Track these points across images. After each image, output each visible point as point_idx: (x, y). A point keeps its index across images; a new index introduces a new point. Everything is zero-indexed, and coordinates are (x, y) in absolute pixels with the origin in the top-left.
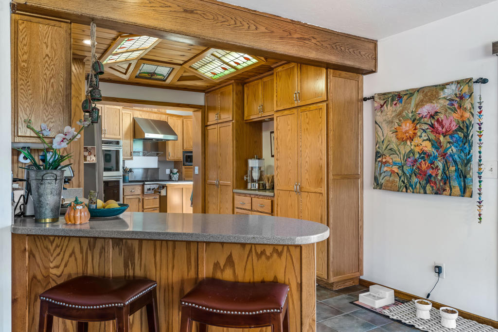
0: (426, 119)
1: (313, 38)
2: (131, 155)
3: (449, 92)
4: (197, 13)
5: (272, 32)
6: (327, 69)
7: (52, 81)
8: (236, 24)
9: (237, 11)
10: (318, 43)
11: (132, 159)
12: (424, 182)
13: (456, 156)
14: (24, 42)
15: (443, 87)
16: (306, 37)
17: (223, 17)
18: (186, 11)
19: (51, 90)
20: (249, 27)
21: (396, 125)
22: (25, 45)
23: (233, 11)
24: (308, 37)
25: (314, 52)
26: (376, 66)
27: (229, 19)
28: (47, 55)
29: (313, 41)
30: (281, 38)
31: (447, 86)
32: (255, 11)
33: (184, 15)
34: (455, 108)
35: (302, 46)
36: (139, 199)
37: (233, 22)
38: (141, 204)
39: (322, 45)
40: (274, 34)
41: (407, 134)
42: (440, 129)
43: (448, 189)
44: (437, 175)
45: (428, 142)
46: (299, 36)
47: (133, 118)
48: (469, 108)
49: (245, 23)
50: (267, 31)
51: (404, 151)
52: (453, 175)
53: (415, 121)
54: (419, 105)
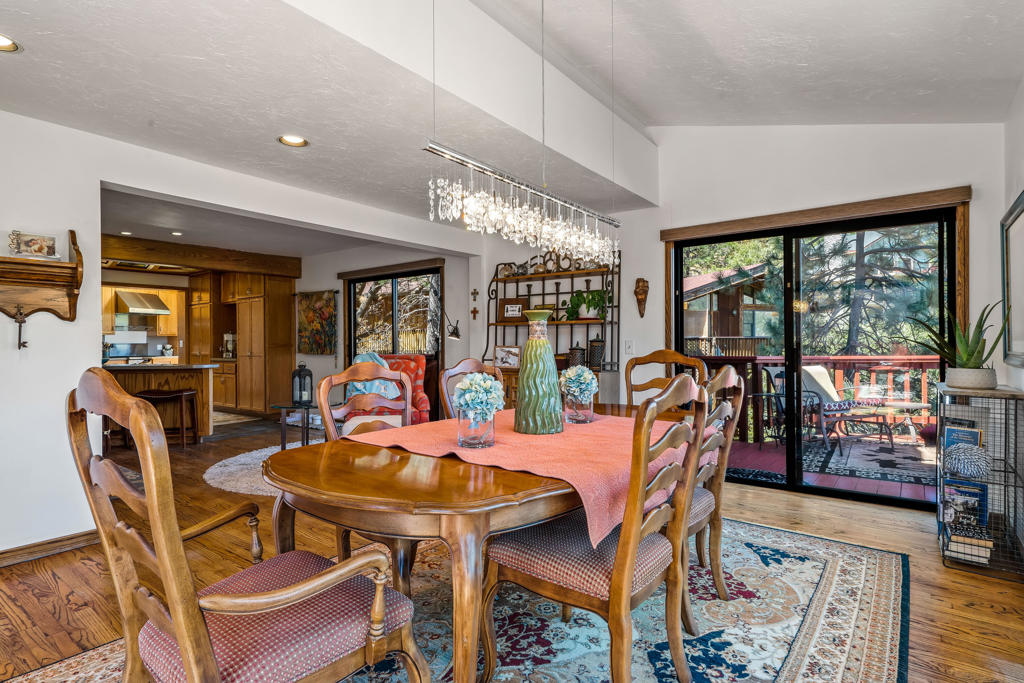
0: (318, 311)
2: (113, 329)
3: (326, 296)
6: (264, 275)
11: (114, 334)
13: (328, 332)
15: (323, 292)
18: (148, 249)
21: (307, 313)
26: (300, 274)
34: (327, 305)
41: (311, 319)
42: (323, 317)
43: (326, 351)
44: (322, 343)
45: (319, 323)
51: (310, 329)
52: (327, 343)
53: (315, 311)
54: (316, 301)
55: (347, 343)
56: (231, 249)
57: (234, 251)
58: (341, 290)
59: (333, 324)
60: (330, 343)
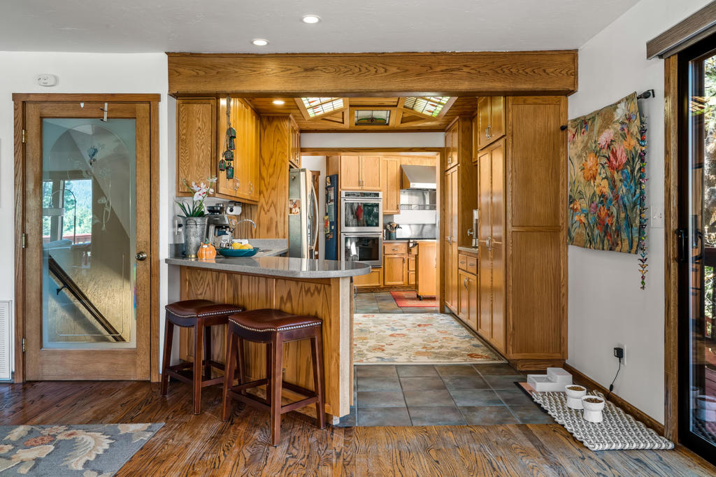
0: (604, 151)
1: (465, 66)
2: (398, 208)
3: (620, 113)
4: (317, 70)
5: (407, 70)
6: (505, 97)
7: (203, 147)
8: (360, 71)
9: (362, 59)
10: (472, 71)
11: (398, 213)
12: (602, 235)
13: (626, 199)
14: (184, 120)
15: (614, 107)
16: (454, 67)
17: (346, 67)
18: (306, 70)
19: (202, 154)
20: (376, 72)
21: (584, 161)
22: (184, 122)
23: (358, 58)
24: (458, 67)
25: (467, 83)
26: (575, 83)
27: (353, 67)
28: (199, 128)
29: (466, 70)
30: (419, 75)
31: (619, 106)
32: (383, 53)
33: (304, 74)
34: (625, 134)
35: (448, 79)
36: (404, 259)
37: (357, 70)
38: (405, 265)
39: (479, 72)
40: (408, 73)
41: (591, 172)
42: (614, 163)
43: (620, 242)
44: (612, 224)
45: (606, 180)
46: (444, 68)
47: (401, 166)
48: (635, 133)
49: (370, 68)
50: (399, 71)
51: (589, 194)
52: (623, 224)
53: (597, 154)
54: (600, 132)
55: (674, 225)
56: (438, 50)
57: (443, 53)
58: (660, 88)
59: (637, 178)
60: (630, 225)
